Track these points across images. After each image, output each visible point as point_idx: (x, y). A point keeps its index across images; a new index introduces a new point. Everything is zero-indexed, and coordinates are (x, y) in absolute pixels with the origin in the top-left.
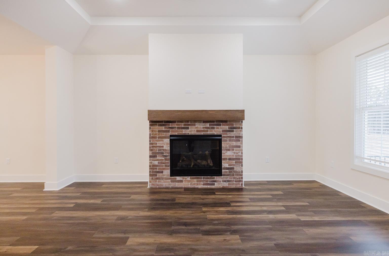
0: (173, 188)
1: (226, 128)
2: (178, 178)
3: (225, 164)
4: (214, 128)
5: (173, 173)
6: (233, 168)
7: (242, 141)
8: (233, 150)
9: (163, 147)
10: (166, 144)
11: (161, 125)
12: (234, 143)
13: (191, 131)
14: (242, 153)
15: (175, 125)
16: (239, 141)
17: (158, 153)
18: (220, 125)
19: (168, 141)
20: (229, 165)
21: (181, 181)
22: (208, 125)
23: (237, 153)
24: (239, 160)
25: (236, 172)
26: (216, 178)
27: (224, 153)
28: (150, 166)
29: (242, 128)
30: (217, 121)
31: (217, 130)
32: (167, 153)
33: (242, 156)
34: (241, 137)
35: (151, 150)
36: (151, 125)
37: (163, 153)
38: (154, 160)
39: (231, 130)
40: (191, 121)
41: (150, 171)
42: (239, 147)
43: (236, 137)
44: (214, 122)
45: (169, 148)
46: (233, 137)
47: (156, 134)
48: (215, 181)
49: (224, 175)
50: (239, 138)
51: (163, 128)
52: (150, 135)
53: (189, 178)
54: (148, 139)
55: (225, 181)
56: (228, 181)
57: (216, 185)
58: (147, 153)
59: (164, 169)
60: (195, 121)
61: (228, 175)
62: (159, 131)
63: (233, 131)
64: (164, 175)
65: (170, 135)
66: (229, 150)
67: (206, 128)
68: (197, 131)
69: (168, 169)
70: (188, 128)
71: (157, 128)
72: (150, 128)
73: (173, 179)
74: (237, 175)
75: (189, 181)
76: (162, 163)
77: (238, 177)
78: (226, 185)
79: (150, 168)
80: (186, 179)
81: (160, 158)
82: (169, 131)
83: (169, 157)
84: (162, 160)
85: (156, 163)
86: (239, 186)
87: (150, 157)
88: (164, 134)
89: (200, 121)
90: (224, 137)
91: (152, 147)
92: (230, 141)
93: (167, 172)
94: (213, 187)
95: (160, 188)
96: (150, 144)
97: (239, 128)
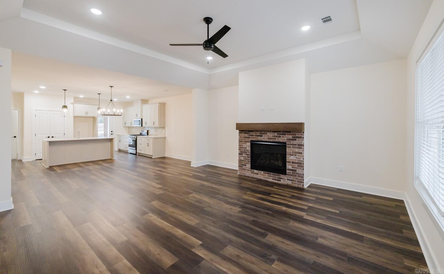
0: (252, 178)
1: (290, 137)
2: (256, 171)
3: (289, 166)
4: (280, 137)
5: (253, 167)
6: (295, 171)
7: (303, 149)
8: (296, 155)
9: (246, 148)
10: (248, 146)
11: (245, 133)
12: (297, 150)
13: (264, 138)
14: (303, 159)
15: (254, 133)
16: (301, 148)
17: (244, 152)
18: (285, 134)
19: (249, 144)
20: (292, 167)
21: (258, 174)
22: (276, 134)
23: (299, 158)
24: (301, 165)
25: (298, 174)
26: (282, 176)
27: (288, 157)
28: (239, 160)
29: (303, 138)
30: (283, 132)
31: (283, 139)
32: (249, 153)
33: (303, 161)
34: (303, 145)
35: (239, 150)
36: (240, 133)
37: (246, 152)
38: (241, 157)
39: (294, 139)
40: (264, 131)
41: (239, 164)
42: (301, 153)
43: (299, 145)
44: (280, 132)
45: (250, 149)
46: (296, 145)
47: (242, 139)
48: (281, 178)
49: (288, 175)
50: (301, 146)
51: (246, 135)
52: (239, 139)
53: (262, 172)
54: (238, 142)
55: (289, 180)
56: (291, 180)
57: (282, 182)
58: (237, 151)
59: (247, 163)
60: (267, 131)
61: (291, 175)
62: (244, 137)
63: (296, 140)
64: (247, 168)
65: (251, 140)
66: (292, 155)
67: (274, 136)
68: (268, 138)
69: (249, 164)
70: (262, 136)
71: (243, 135)
72: (239, 135)
73: (253, 171)
74: (299, 176)
75: (262, 175)
76: (246, 159)
77: (300, 178)
78: (290, 183)
79: (239, 162)
80: (260, 172)
81: (245, 156)
82: (250, 138)
83: (250, 156)
84: (246, 157)
85: (242, 158)
86: (301, 186)
87: (239, 154)
88: (247, 140)
89: (270, 131)
90: (288, 144)
91: (240, 147)
92: (293, 147)
93: (249, 166)
94: (279, 182)
95: (244, 176)
96: (239, 145)
97: (301, 137)
